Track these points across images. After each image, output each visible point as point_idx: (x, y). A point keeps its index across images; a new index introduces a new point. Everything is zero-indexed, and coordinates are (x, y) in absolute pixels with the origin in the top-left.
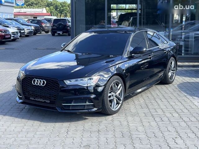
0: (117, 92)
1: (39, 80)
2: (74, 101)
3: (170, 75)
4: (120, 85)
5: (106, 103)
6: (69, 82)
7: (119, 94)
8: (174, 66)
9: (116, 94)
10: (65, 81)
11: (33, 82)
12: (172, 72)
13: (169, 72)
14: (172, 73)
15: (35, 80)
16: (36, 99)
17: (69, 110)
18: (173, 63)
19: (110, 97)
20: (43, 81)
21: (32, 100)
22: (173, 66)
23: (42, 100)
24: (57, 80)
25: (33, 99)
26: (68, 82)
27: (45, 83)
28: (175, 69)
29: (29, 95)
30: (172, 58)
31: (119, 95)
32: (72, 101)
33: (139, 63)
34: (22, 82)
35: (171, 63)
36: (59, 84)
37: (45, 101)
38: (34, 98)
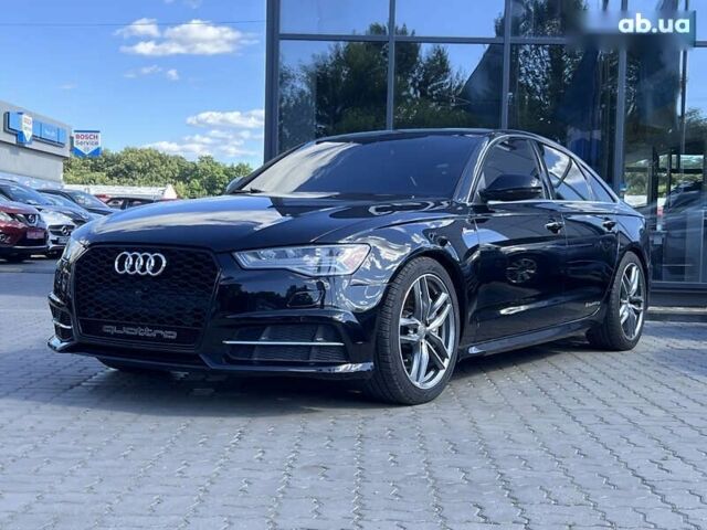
0: (431, 321)
1: (140, 256)
2: (268, 329)
3: (626, 314)
4: (443, 296)
5: (389, 352)
6: (252, 259)
7: (440, 328)
8: (639, 286)
9: (428, 328)
10: (236, 254)
11: (116, 263)
12: (629, 305)
13: (621, 304)
14: (632, 313)
15: (125, 256)
16: (126, 331)
17: (251, 363)
18: (635, 273)
19: (405, 330)
20: (156, 258)
21: (108, 335)
22: (635, 287)
23: (147, 332)
24: (208, 252)
25: (113, 330)
26: (247, 260)
27: (164, 265)
28: (641, 298)
29: (99, 316)
30: (630, 255)
31: (440, 335)
32: (264, 329)
33: (503, 249)
34: (78, 268)
35: (629, 272)
36: (217, 264)
37: (161, 332)
38: (119, 327)
